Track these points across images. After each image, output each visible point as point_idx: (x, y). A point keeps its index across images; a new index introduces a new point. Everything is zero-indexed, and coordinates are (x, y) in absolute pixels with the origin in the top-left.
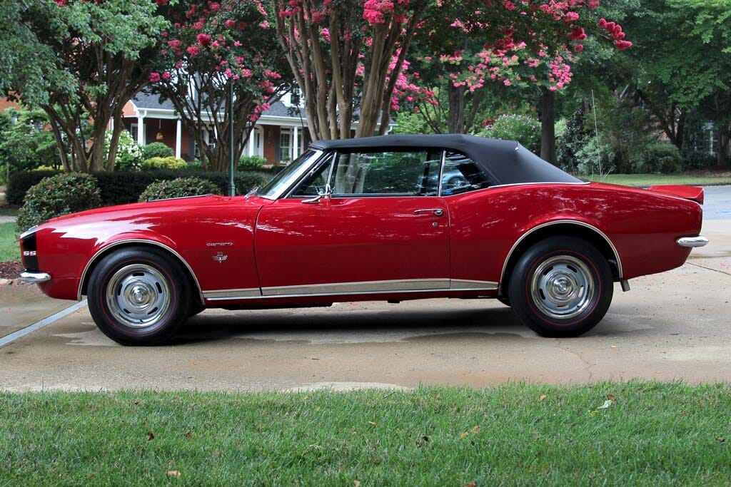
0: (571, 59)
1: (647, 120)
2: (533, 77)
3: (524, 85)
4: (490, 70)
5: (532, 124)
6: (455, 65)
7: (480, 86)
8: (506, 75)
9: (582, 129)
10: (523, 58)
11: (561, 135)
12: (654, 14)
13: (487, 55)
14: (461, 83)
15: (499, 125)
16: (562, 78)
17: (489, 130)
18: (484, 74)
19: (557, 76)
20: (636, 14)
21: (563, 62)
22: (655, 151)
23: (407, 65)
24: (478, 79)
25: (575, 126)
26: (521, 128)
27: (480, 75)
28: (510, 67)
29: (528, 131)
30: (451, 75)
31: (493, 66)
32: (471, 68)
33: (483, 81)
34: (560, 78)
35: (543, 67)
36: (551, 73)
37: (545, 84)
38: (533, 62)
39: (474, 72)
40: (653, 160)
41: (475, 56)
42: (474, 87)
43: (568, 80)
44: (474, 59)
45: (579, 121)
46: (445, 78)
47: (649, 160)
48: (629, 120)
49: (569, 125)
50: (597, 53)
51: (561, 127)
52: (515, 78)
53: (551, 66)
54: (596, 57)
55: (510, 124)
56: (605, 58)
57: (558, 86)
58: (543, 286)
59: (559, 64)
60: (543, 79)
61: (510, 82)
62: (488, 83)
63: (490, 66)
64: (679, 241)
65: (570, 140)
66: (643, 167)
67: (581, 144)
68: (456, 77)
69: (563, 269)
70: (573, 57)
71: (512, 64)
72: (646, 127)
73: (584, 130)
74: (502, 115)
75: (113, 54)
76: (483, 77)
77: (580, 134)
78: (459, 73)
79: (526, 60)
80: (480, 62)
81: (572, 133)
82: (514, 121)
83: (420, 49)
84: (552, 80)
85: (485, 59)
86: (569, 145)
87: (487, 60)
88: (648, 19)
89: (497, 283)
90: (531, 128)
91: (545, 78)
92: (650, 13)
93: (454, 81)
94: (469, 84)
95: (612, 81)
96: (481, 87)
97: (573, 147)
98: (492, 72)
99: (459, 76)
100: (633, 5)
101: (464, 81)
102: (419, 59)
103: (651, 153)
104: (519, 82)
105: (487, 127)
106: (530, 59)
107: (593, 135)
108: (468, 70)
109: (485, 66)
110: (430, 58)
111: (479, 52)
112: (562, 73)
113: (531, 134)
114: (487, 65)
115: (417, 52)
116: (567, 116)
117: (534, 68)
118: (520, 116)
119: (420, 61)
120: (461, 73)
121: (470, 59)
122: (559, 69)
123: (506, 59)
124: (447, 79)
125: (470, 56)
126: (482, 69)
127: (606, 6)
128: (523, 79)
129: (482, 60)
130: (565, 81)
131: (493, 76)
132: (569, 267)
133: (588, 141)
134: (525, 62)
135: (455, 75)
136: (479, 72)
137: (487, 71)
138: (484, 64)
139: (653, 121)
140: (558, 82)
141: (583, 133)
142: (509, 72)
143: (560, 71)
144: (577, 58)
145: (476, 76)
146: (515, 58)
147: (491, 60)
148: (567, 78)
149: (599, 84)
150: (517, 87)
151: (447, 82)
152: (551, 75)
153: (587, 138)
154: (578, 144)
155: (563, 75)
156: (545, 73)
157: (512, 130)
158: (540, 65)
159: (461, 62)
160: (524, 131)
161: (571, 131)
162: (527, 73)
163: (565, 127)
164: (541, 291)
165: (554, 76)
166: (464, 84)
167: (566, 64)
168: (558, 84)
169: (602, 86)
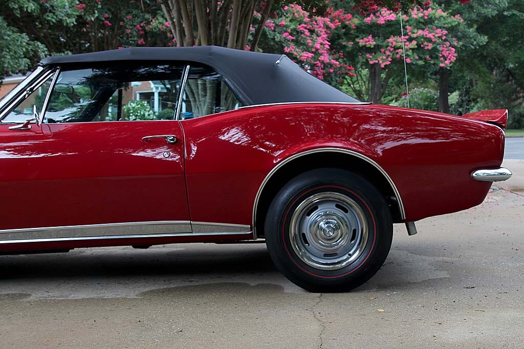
0: (456, 44)
1: (515, 91)
2: (428, 57)
3: (421, 63)
4: (396, 51)
5: (435, 95)
6: (370, 47)
7: (388, 63)
8: (407, 56)
9: (469, 98)
10: (420, 43)
11: (455, 103)
12: (518, 14)
13: (394, 41)
14: (375, 61)
15: (412, 96)
16: (449, 57)
17: (405, 99)
18: (391, 54)
19: (445, 56)
20: (505, 13)
21: (450, 46)
22: (520, 113)
23: (328, 45)
24: (387, 58)
25: (465, 96)
26: (427, 98)
27: (389, 55)
28: (410, 49)
29: (432, 100)
30: (368, 55)
31: (398, 48)
32: (383, 50)
33: (391, 60)
34: (447, 57)
35: (435, 50)
36: (441, 54)
37: (436, 62)
38: (428, 46)
39: (385, 53)
40: (518, 120)
41: (386, 42)
42: (384, 64)
43: (454, 59)
44: (384, 44)
45: (467, 92)
46: (363, 57)
47: (516, 119)
48: (502, 91)
49: (460, 95)
50: (475, 40)
51: (455, 97)
52: (414, 57)
53: (441, 49)
54: (475, 43)
55: (419, 95)
56: (481, 44)
57: (446, 64)
58: (306, 230)
59: (447, 47)
60: (435, 58)
61: (411, 60)
62: (394, 61)
63: (396, 48)
64: (474, 175)
65: (461, 106)
66: (512, 124)
67: (469, 109)
68: (371, 57)
69: (331, 208)
70: (457, 43)
71: (412, 47)
72: (514, 97)
73: (471, 99)
74: (414, 88)
75: (53, 22)
76: (391, 57)
77: (468, 101)
78: (373, 54)
79: (423, 44)
80: (388, 46)
81: (462, 101)
82: (422, 92)
83: (345, 37)
84: (442, 59)
85: (392, 43)
86: (460, 110)
87: (394, 44)
88: (514, 17)
89: (249, 226)
90: (434, 97)
91: (437, 58)
92: (515, 12)
93: (369, 60)
94: (381, 62)
95: (490, 64)
96: (390, 64)
97: (463, 111)
98: (397, 53)
99: (373, 56)
100: (502, 5)
101: (377, 60)
102: (344, 43)
103: (518, 114)
104: (417, 60)
105: (403, 97)
106: (426, 43)
107: (477, 102)
108: (381, 52)
109: (393, 49)
110: (352, 43)
111: (388, 38)
112: (449, 54)
113: (433, 102)
114: (394, 47)
115: (342, 39)
116: (459, 89)
117: (428, 50)
118: (426, 89)
119: (345, 46)
120: (375, 54)
121: (382, 44)
122: (447, 51)
123: (407, 43)
124: (364, 58)
125: (382, 42)
126: (390, 51)
127: (482, 6)
128: (420, 58)
129: (390, 44)
130: (452, 60)
131: (398, 56)
132: (337, 206)
133: (473, 106)
134: (422, 46)
135: (371, 55)
136: (388, 53)
137: (394, 52)
138: (391, 47)
139: (519, 92)
140: (446, 60)
141: (471, 101)
142: (410, 53)
143: (448, 52)
144: (461, 43)
145: (386, 56)
146: (414, 43)
147: (396, 44)
148: (453, 57)
149: (480, 66)
150: (416, 64)
151: (364, 60)
152: (441, 55)
153: (473, 104)
154: (466, 108)
155: (450, 55)
156: (437, 53)
157: (421, 99)
158: (432, 48)
159: (375, 45)
160: (429, 100)
161: (461, 99)
162: (423, 54)
163: (458, 97)
164: (304, 235)
165: (443, 56)
166: (377, 62)
167: (452, 47)
168: (446, 62)
169: (483, 67)
